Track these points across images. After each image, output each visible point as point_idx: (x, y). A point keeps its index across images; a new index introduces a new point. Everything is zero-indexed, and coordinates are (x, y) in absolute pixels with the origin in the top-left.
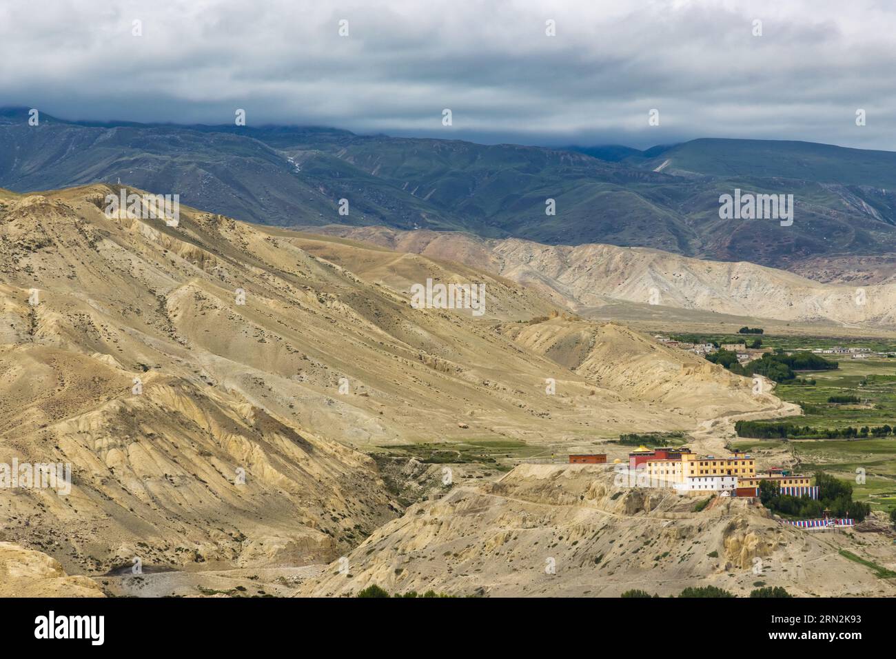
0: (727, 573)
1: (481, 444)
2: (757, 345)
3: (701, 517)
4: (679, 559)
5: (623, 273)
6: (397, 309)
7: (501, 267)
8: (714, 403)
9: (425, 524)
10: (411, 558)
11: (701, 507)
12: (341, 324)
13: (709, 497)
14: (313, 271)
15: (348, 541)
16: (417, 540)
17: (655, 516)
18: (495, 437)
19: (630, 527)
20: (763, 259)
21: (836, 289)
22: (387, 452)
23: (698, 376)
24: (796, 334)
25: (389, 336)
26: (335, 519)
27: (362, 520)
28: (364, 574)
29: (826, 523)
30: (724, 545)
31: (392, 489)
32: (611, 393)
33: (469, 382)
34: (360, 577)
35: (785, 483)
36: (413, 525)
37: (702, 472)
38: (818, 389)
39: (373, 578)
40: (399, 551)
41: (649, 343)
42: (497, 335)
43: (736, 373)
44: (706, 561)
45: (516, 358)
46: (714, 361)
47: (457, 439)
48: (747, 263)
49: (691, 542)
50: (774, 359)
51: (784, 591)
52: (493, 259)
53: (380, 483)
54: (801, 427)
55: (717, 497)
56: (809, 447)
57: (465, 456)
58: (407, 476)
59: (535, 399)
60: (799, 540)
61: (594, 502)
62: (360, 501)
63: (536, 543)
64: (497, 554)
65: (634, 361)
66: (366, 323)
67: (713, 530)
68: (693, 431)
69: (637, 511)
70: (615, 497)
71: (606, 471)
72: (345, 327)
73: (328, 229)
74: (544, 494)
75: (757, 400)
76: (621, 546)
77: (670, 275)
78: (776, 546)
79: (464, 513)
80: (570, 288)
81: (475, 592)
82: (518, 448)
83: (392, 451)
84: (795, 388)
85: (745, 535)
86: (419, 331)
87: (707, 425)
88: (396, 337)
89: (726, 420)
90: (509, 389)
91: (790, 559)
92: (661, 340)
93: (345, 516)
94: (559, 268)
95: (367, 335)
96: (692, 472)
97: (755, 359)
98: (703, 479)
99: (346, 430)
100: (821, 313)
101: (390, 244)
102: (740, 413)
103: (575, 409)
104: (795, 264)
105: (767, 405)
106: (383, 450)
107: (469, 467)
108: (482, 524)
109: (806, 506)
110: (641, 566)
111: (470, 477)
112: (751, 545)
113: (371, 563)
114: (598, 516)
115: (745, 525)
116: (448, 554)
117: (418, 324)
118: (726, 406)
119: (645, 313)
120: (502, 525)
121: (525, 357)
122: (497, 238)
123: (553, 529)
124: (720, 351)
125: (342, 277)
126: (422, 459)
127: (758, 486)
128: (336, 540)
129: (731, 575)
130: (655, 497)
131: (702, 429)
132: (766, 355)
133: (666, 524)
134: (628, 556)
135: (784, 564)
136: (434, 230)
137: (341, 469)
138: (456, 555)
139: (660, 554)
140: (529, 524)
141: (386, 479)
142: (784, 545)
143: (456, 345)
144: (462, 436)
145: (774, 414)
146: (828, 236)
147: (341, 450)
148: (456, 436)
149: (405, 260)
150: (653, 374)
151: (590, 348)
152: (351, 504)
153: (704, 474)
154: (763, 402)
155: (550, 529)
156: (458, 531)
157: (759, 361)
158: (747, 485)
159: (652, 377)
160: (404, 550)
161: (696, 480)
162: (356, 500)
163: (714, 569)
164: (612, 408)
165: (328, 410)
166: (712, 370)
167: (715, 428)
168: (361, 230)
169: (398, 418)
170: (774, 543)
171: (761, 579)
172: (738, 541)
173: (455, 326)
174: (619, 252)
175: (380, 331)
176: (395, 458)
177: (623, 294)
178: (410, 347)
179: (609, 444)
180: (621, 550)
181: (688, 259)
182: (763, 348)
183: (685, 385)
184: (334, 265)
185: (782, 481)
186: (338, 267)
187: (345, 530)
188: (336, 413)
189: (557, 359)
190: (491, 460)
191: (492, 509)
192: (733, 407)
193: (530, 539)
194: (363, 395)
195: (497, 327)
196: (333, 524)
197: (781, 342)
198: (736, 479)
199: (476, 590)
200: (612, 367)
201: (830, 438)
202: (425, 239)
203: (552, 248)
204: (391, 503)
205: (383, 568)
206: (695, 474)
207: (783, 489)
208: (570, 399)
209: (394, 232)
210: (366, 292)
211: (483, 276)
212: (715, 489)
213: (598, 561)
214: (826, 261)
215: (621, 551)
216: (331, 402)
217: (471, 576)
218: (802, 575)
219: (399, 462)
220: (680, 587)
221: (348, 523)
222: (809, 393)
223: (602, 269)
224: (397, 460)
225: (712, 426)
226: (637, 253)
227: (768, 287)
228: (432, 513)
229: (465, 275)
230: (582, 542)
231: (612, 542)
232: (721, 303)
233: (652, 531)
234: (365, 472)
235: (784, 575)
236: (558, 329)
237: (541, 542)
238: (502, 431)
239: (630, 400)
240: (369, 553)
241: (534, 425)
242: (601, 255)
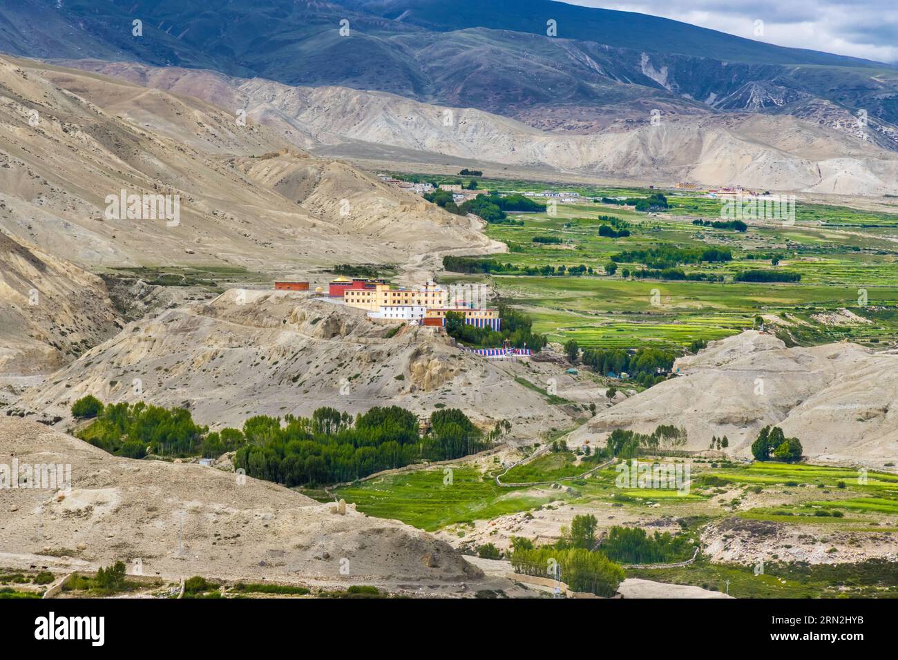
0: (411, 394)
1: (205, 269)
2: (473, 186)
3: (391, 343)
4: (369, 381)
5: (358, 114)
6: (136, 141)
7: (245, 104)
8: (426, 238)
9: (140, 340)
10: (125, 372)
11: (393, 333)
12: (82, 153)
13: (399, 325)
14: (59, 103)
15: (74, 354)
16: (131, 355)
17: (350, 340)
18: (219, 263)
19: (328, 349)
20: (491, 107)
21: (556, 137)
22: (117, 273)
23: (414, 214)
24: (513, 178)
25: (128, 166)
26: (63, 334)
27: (88, 335)
28: (81, 385)
29: (505, 352)
30: (410, 369)
31: (119, 307)
32: (332, 226)
33: (199, 211)
34: (78, 388)
35: (470, 314)
36: (128, 341)
37: (394, 302)
38: (525, 229)
39: (90, 388)
40: (115, 365)
41: (370, 181)
42: (230, 169)
43: (451, 211)
44: (393, 384)
45: (245, 190)
46: (431, 201)
47: (184, 264)
48: (473, 109)
49: (380, 366)
50: (487, 200)
51: (461, 412)
52: (237, 96)
53: (108, 301)
54: (504, 264)
55: (407, 325)
56: (510, 282)
57: (190, 279)
58: (134, 296)
59: (259, 229)
60: (479, 367)
61: (295, 326)
62: (88, 318)
63: (240, 362)
64: (204, 370)
65: (356, 197)
66: (106, 152)
67: (401, 355)
68: (405, 264)
69: (334, 335)
70: (314, 322)
71: (308, 298)
72: (85, 156)
73: (84, 62)
74: (249, 317)
75: (467, 237)
76: (317, 366)
77: (402, 118)
78: (457, 371)
79: (176, 332)
80: (308, 127)
81: (181, 405)
82: (239, 274)
83: (122, 272)
84: (504, 227)
85: (429, 361)
86: (156, 162)
87: (418, 259)
88: (134, 167)
89: (436, 255)
90: (236, 219)
91: (470, 384)
92: (384, 179)
93: (72, 331)
94: (299, 107)
95: (106, 164)
96: (386, 302)
97: (469, 199)
98: (394, 309)
99: (80, 252)
100: (541, 159)
101: (142, 78)
102: (450, 248)
103: (297, 239)
104: (521, 112)
105: (475, 243)
106: (112, 272)
107: (192, 289)
108: (192, 343)
109: (487, 336)
110: (334, 385)
111: (192, 299)
112: (435, 370)
113: (88, 374)
114: (298, 339)
115: (429, 351)
116: (159, 369)
117: (155, 156)
118: (437, 242)
119: (378, 152)
120: (210, 344)
121: (253, 189)
122: (244, 77)
123: (257, 349)
124: (437, 191)
125: (86, 109)
126: (149, 281)
127: (445, 317)
128: (63, 353)
129: (415, 397)
130: (351, 323)
131: (413, 262)
132: (480, 196)
133: (358, 348)
134: (323, 376)
135: (463, 389)
136: (185, 67)
137: (71, 288)
138: (166, 370)
139: (352, 375)
140: (235, 344)
141: (114, 298)
142: (465, 371)
143: (189, 176)
144: (188, 261)
145: (481, 251)
146: (553, 87)
147: (73, 270)
148: (181, 261)
149: (150, 95)
150: (373, 209)
151: (316, 184)
152: (79, 320)
153: (396, 304)
154: (472, 239)
155: (253, 349)
156: (170, 348)
157: (472, 201)
158: (434, 315)
159: (371, 212)
160: (119, 364)
161: (389, 309)
162: (84, 317)
163: (399, 390)
164: (331, 240)
165: (63, 233)
166: (427, 208)
167: (426, 262)
168: (115, 64)
169: (130, 242)
170: (456, 369)
171: (442, 402)
172: (423, 366)
173: (190, 159)
174: (356, 95)
175: (119, 161)
176: (124, 279)
177: (357, 134)
178: (146, 176)
179: (324, 273)
180: (317, 370)
181: (420, 104)
182: (477, 189)
183: (401, 221)
184: (79, 98)
185: (468, 313)
186: (83, 100)
187: (72, 344)
188: (72, 235)
189: (284, 193)
190: (213, 284)
191: (202, 329)
192: (443, 243)
193: (236, 358)
194: (97, 219)
195: (231, 161)
196: (61, 338)
197: (498, 184)
198: (425, 309)
199: (183, 403)
200: (335, 202)
201: (529, 275)
202: (175, 76)
203: (293, 89)
204: (117, 320)
205: (99, 381)
206: (388, 304)
207: (468, 320)
208: (292, 230)
209: (146, 68)
210: (108, 123)
211: (222, 112)
212: (405, 318)
213: (295, 380)
214: (550, 111)
215: (317, 372)
216: (67, 225)
217: (179, 390)
218: (479, 399)
219: (127, 283)
220: (368, 406)
221: (76, 337)
222: (516, 232)
223: (339, 110)
224: (125, 281)
225: (423, 260)
226: (373, 96)
227: (492, 132)
228: (147, 330)
229: (206, 111)
230: (282, 362)
231: (309, 363)
232: (449, 146)
233: (346, 354)
234: (94, 291)
235: (463, 399)
236: (287, 164)
237: (244, 362)
238: (225, 258)
239: (348, 233)
240: (87, 365)
241: (257, 254)
242: (339, 97)
